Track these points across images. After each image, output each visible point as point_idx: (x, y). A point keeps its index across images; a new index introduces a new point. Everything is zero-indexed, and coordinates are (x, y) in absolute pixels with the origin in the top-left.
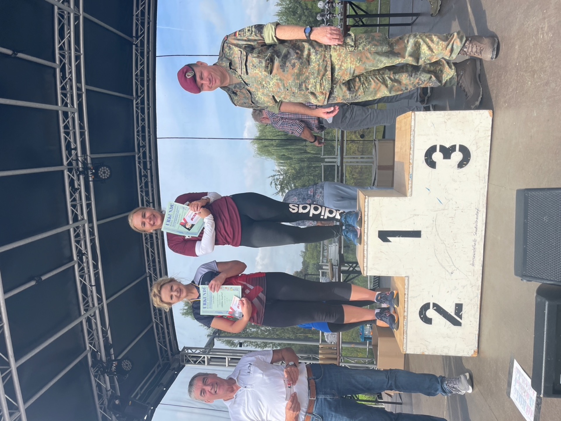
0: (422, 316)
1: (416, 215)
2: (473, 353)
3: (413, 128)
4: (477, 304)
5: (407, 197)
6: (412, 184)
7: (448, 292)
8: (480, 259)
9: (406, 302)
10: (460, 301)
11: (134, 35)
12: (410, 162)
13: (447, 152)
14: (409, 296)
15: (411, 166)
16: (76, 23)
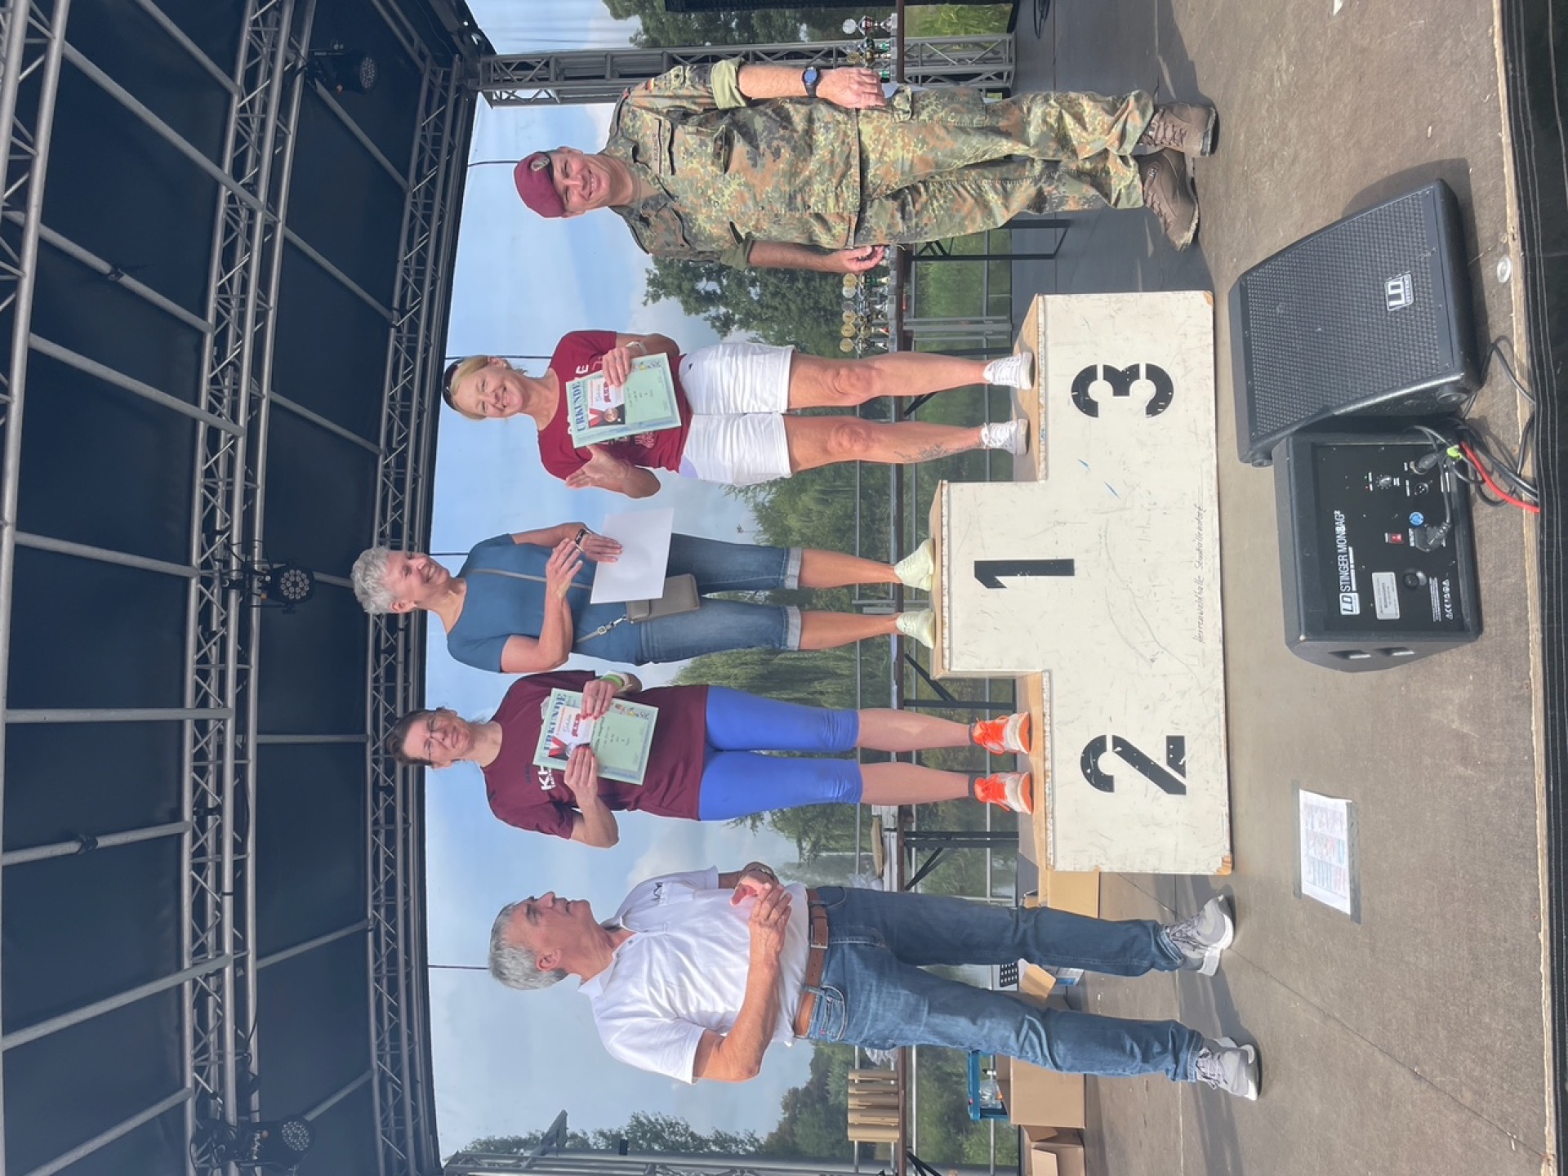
0: (1089, 771)
1: (1059, 523)
2: (1220, 865)
3: (1041, 329)
4: (1219, 737)
5: (1036, 482)
6: (1046, 451)
7: (1147, 707)
8: (1216, 624)
9: (1048, 734)
10: (1177, 729)
11: (396, 304)
12: (1039, 403)
13: (1121, 381)
14: (1055, 721)
15: (1042, 411)
16: (266, 240)
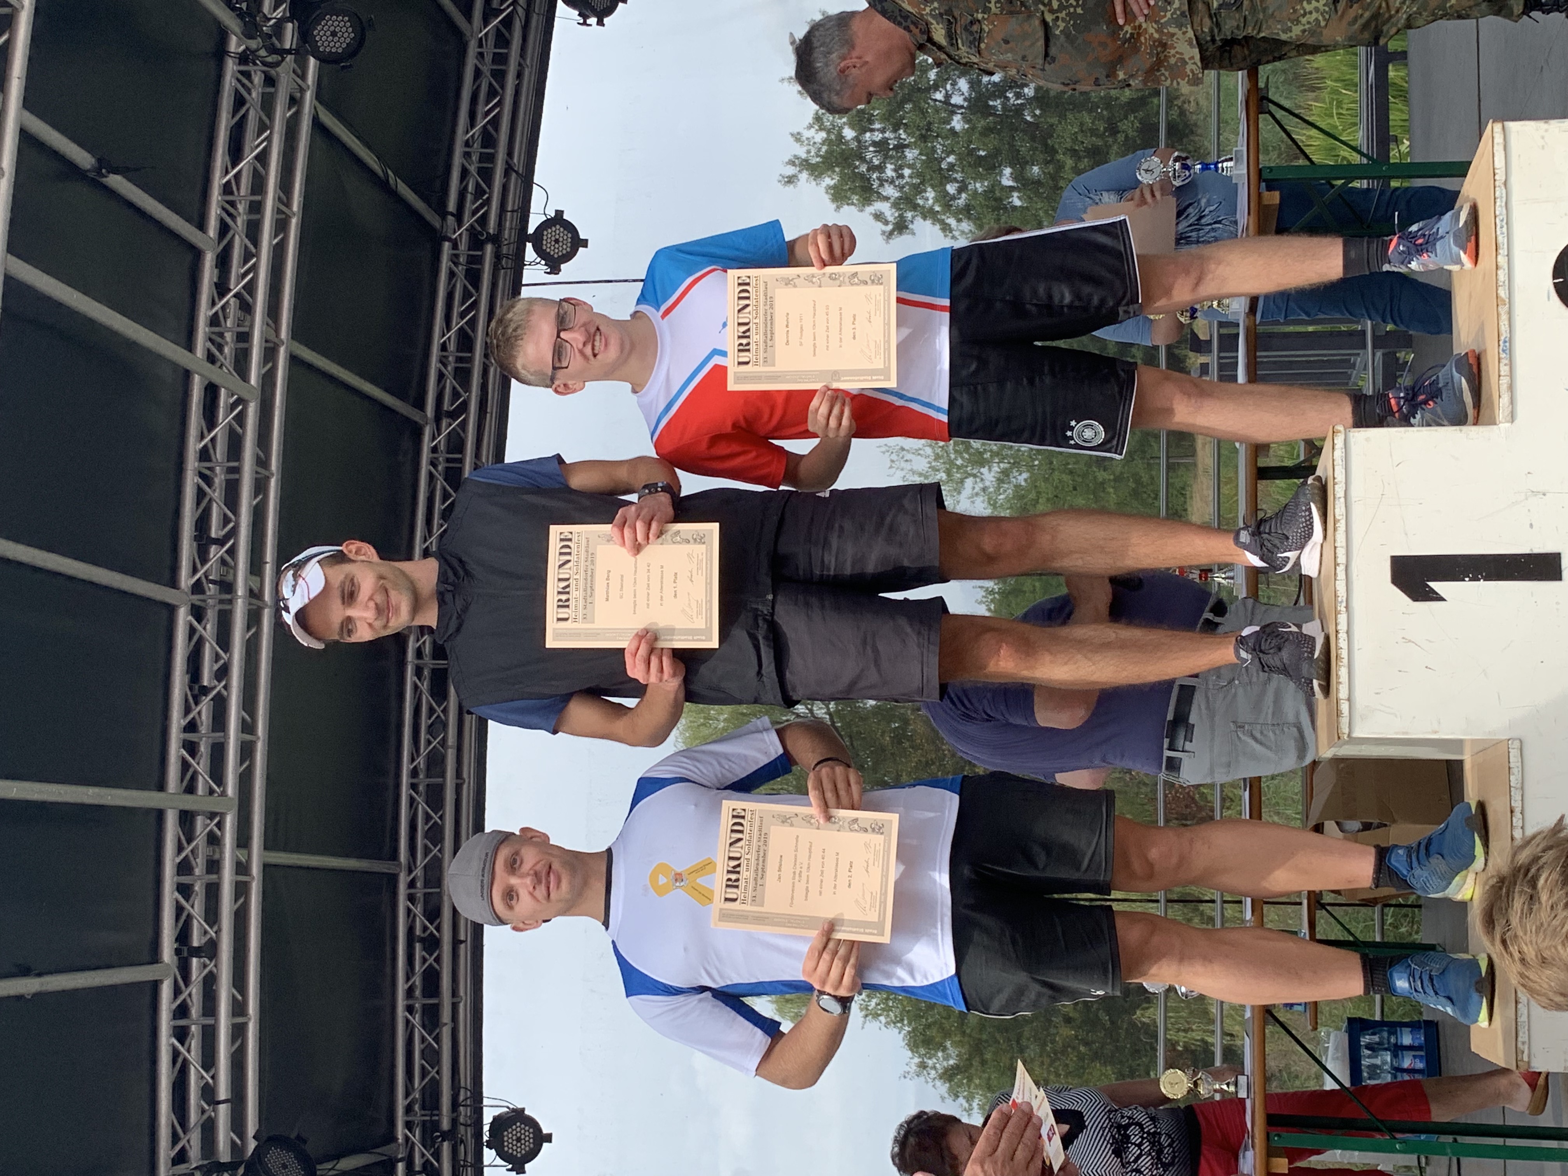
1: (1535, 493)
3: (1500, 177)
5: (1495, 427)
6: (1511, 374)
12: (1497, 297)
15: (1503, 310)
